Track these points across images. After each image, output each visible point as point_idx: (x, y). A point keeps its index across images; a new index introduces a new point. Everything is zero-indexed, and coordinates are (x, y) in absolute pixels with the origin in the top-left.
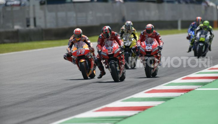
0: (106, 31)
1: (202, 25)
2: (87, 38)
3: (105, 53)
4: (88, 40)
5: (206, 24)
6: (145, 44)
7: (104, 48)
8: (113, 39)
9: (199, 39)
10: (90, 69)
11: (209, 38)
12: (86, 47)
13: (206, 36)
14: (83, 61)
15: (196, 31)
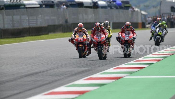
0: (98, 26)
1: (160, 24)
2: (86, 31)
3: (96, 41)
4: (87, 32)
5: (164, 23)
6: (125, 35)
7: (95, 37)
8: (101, 31)
9: (158, 33)
10: (84, 52)
11: (164, 34)
12: (85, 37)
13: (163, 32)
14: (81, 46)
15: (156, 27)
